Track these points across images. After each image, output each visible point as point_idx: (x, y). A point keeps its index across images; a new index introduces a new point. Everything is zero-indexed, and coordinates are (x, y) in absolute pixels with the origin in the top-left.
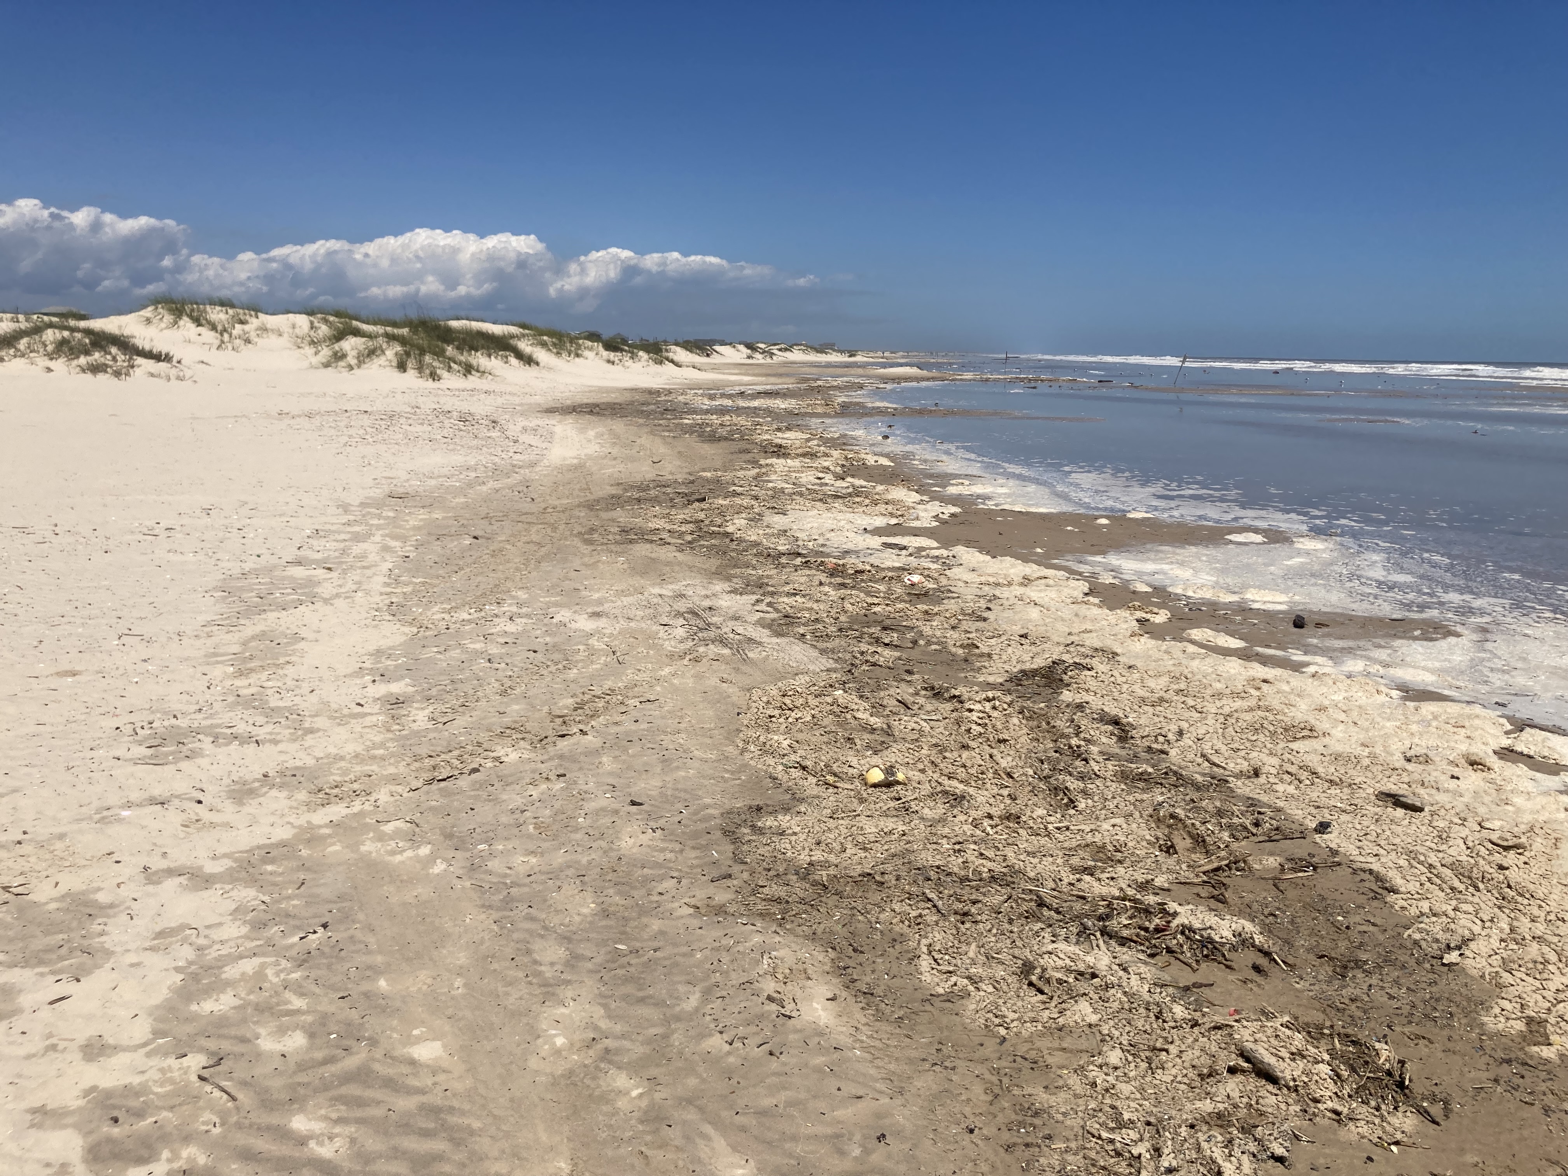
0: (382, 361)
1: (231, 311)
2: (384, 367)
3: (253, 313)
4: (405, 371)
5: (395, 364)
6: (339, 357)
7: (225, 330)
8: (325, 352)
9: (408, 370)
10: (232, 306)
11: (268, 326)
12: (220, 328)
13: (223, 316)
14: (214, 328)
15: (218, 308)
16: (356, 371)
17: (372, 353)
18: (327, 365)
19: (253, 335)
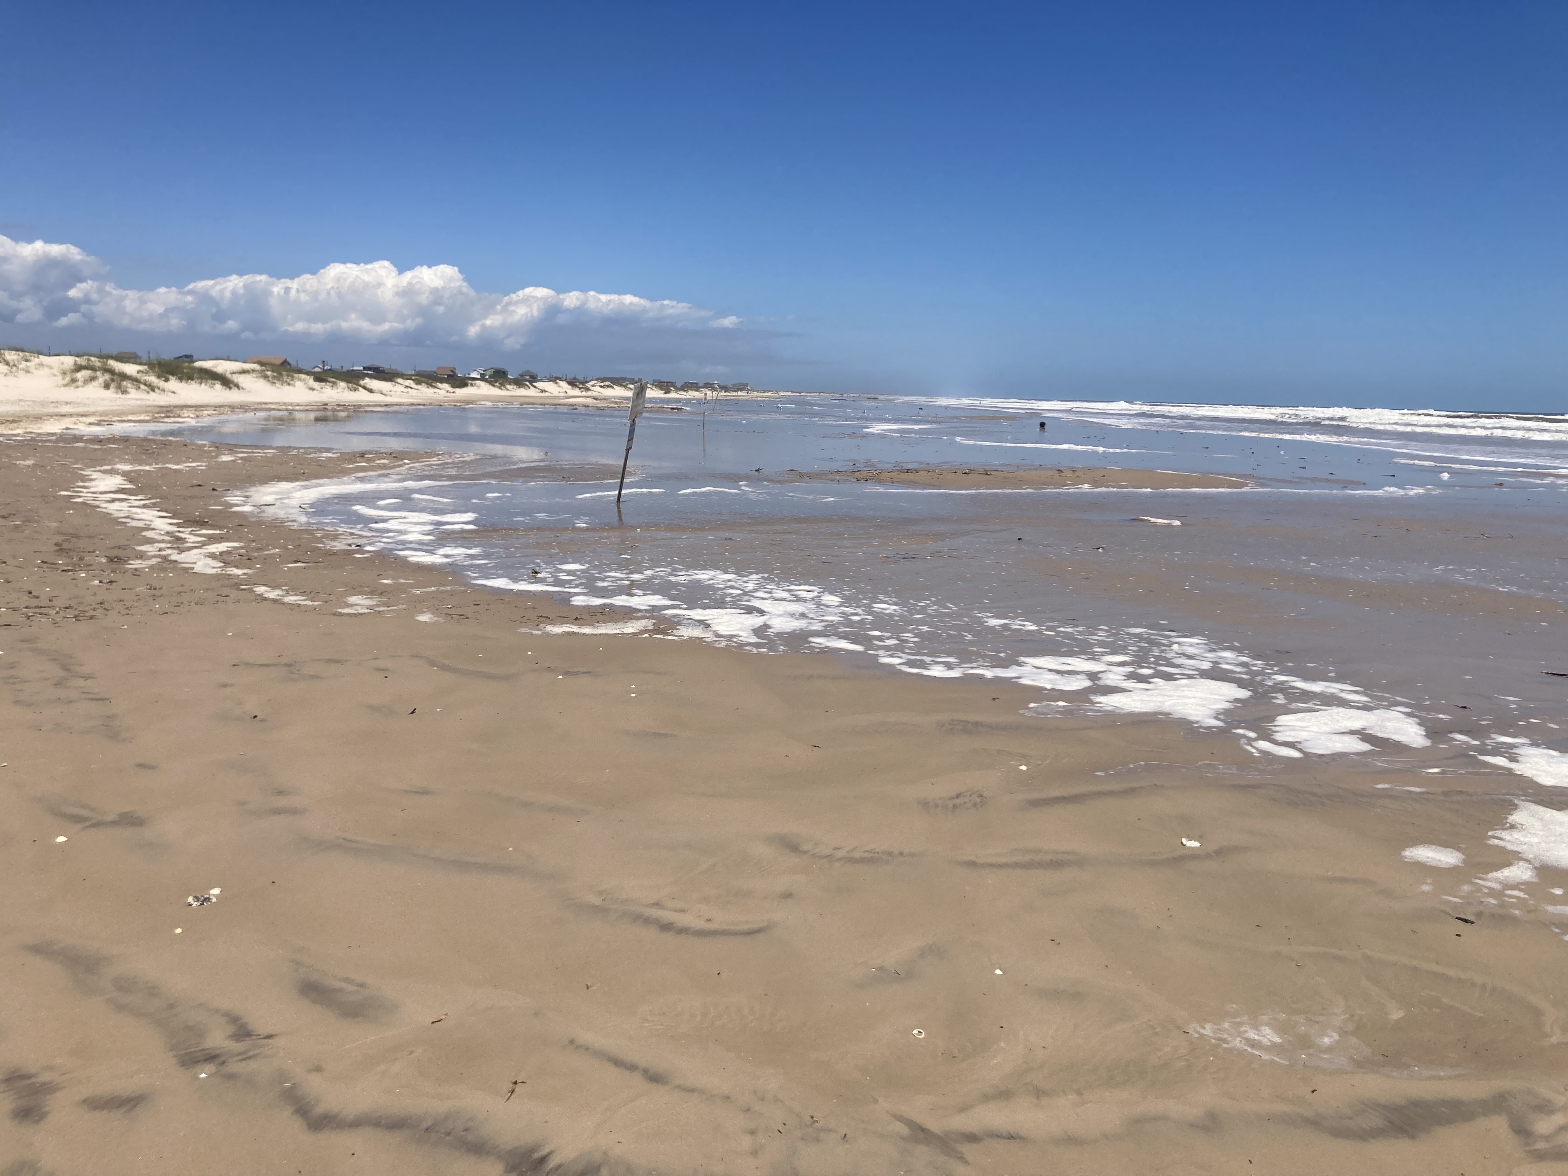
0: (95, 383)
1: (21, 354)
2: (97, 387)
3: (36, 355)
4: (109, 389)
5: (103, 385)
6: (74, 381)
7: (15, 365)
8: (68, 379)
9: (110, 388)
10: (22, 351)
11: (44, 363)
12: (11, 364)
13: (15, 357)
14: (7, 364)
15: (13, 352)
16: (80, 389)
17: (93, 379)
18: (65, 386)
19: (32, 370)
